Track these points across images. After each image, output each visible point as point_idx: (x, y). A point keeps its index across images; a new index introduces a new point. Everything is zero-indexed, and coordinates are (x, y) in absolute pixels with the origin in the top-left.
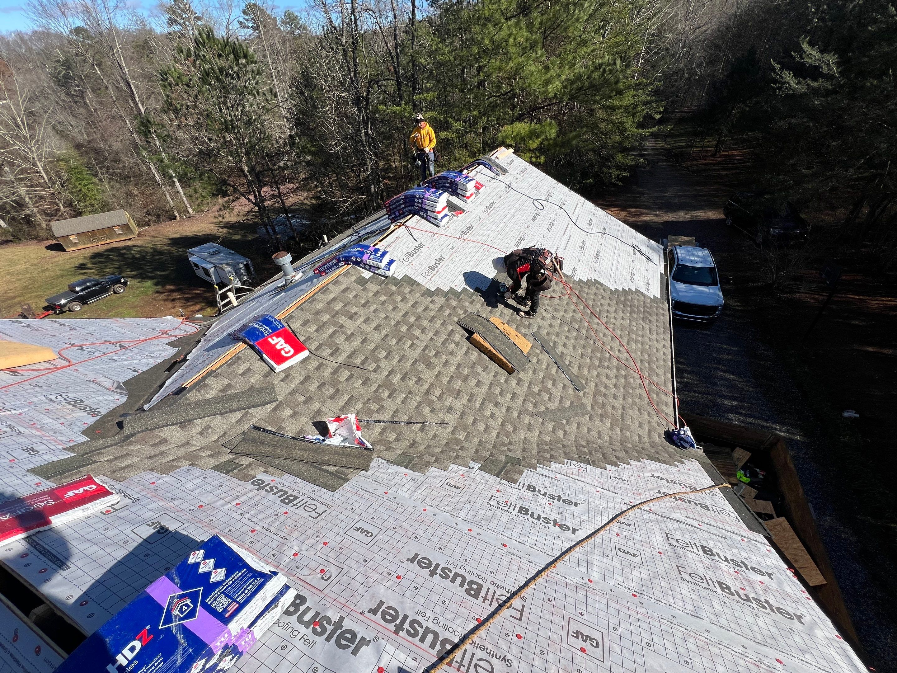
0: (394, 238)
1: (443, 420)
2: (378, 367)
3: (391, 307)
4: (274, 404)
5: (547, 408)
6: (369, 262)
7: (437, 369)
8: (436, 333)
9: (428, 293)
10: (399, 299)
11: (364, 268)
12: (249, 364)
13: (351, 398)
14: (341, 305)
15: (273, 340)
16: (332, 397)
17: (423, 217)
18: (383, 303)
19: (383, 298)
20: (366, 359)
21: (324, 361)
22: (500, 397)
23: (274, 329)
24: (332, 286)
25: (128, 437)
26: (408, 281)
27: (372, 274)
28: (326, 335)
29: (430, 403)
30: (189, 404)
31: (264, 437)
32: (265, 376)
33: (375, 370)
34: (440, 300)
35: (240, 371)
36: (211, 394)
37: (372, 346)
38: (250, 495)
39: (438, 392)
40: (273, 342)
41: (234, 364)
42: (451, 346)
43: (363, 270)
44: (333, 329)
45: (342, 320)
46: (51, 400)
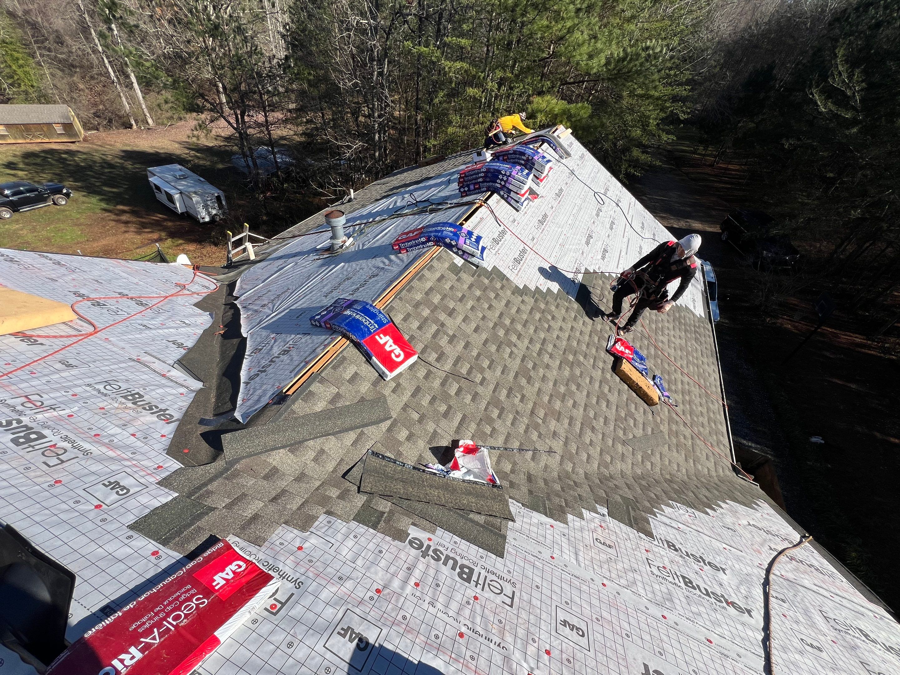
0: (478, 219)
1: (550, 448)
2: (484, 379)
3: (486, 306)
4: (389, 422)
5: (634, 436)
6: (465, 247)
7: (537, 385)
8: (531, 341)
9: (517, 291)
10: (492, 295)
11: (456, 253)
12: (356, 368)
13: (464, 418)
14: (439, 297)
15: (381, 338)
16: (446, 415)
17: (502, 197)
18: (479, 299)
19: (478, 293)
20: (471, 368)
21: (432, 368)
22: (594, 421)
23: (380, 324)
24: (427, 271)
25: (231, 464)
26: (496, 274)
27: (463, 261)
28: (429, 336)
29: (537, 427)
30: (296, 419)
31: (385, 466)
32: (375, 384)
33: (482, 383)
34: (530, 301)
35: (348, 375)
36: (320, 406)
37: (475, 353)
38: (421, 566)
39: (542, 413)
40: (382, 342)
41: (339, 366)
42: (546, 358)
43: (454, 255)
44: (434, 328)
45: (443, 317)
46: (99, 392)
